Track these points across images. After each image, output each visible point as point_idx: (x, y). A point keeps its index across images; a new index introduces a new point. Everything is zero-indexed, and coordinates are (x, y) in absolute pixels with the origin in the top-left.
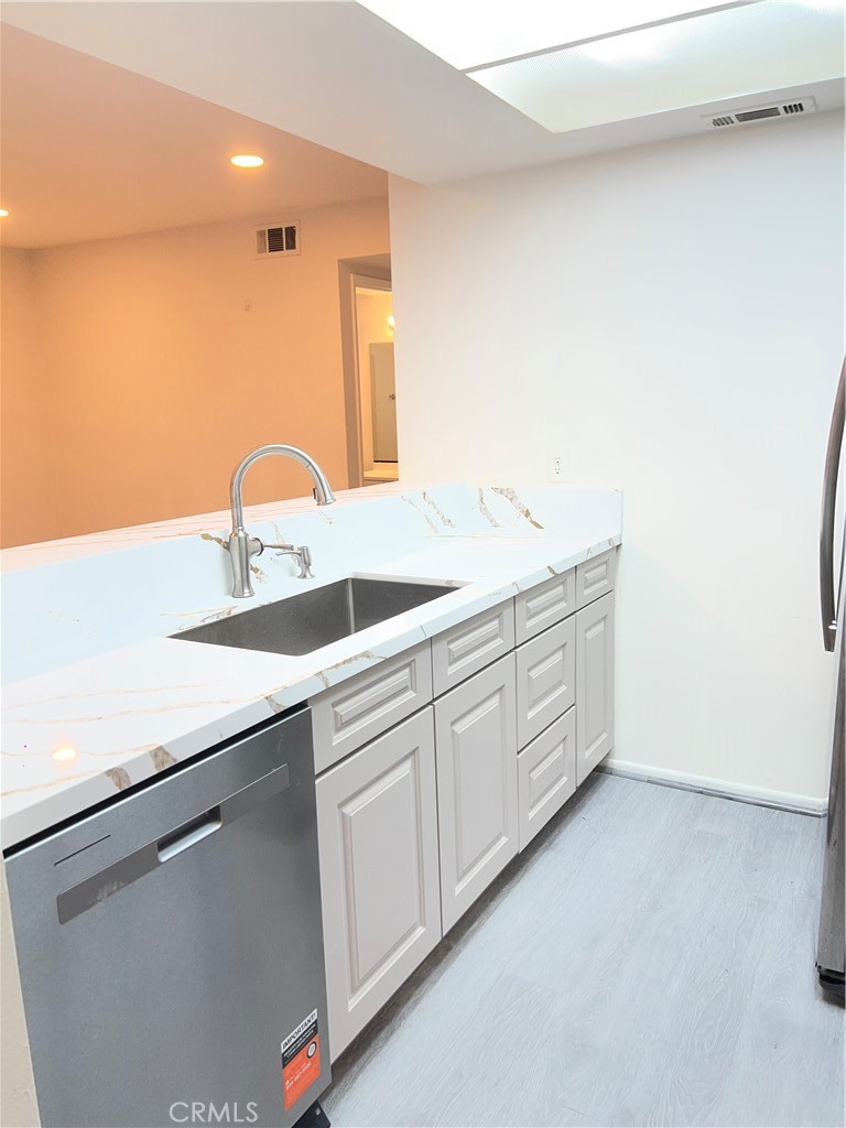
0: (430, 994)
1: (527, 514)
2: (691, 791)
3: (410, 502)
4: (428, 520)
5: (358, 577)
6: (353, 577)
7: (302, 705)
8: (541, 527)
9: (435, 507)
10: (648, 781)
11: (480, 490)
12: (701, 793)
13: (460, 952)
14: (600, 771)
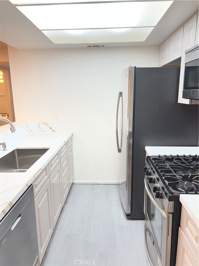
0: (52, 244)
1: (51, 128)
2: (91, 184)
3: (24, 128)
4: (28, 131)
5: (18, 149)
6: (17, 149)
7: (31, 185)
8: (55, 131)
9: (29, 128)
10: (82, 184)
11: (39, 123)
12: (93, 184)
13: (55, 232)
14: (73, 184)
